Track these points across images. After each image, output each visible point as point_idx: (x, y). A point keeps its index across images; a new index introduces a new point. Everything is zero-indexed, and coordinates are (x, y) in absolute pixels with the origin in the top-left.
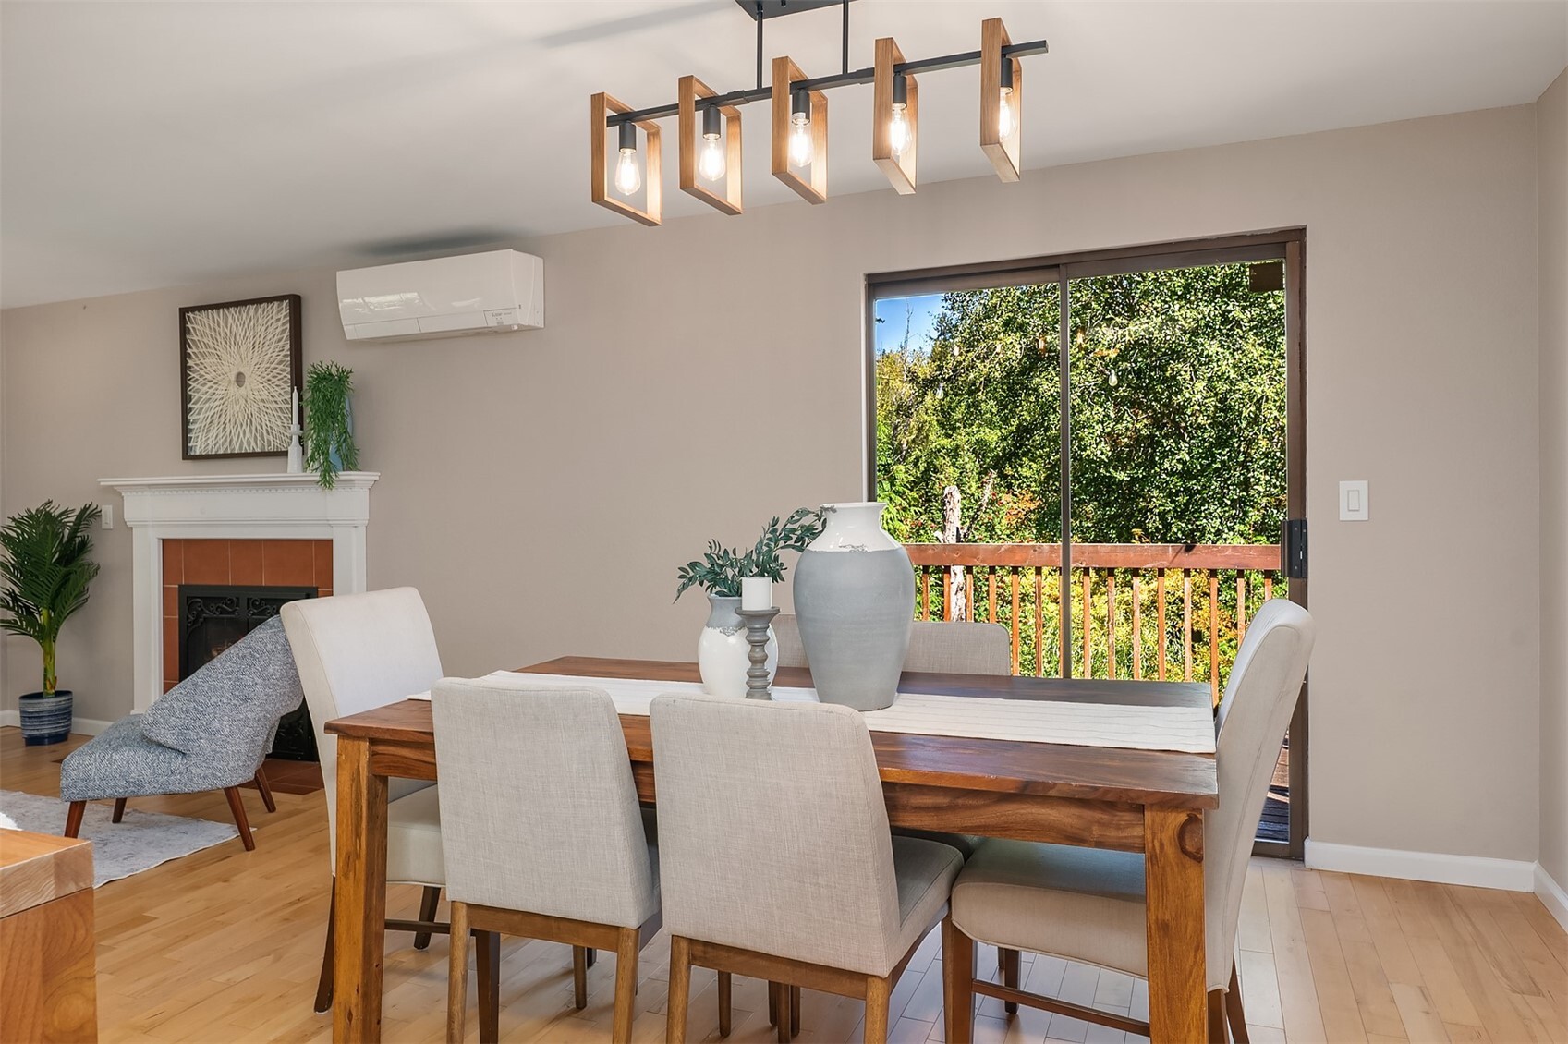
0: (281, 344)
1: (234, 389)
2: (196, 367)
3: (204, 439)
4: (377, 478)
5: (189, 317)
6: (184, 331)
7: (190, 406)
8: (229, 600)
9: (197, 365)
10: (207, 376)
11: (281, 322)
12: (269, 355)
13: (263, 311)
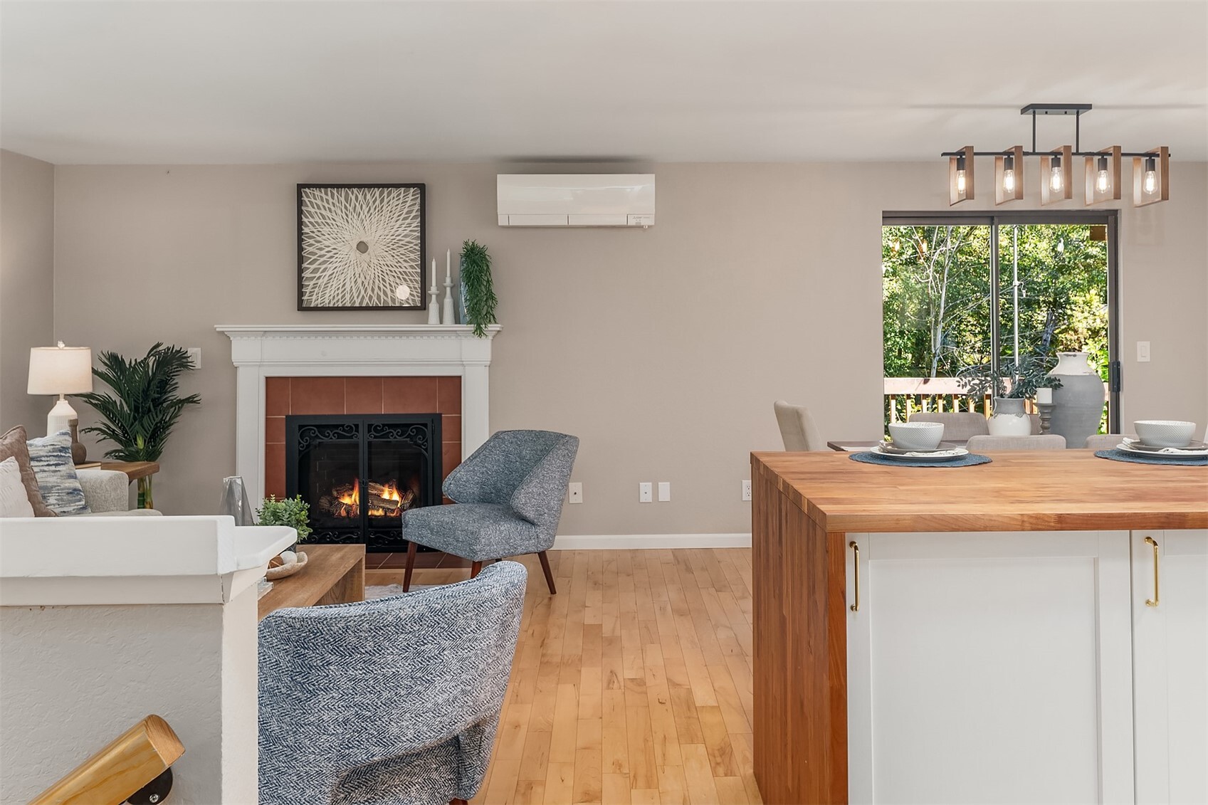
0: (408, 221)
1: (355, 255)
2: (312, 234)
3: (320, 295)
4: (498, 329)
5: (306, 192)
6: (300, 203)
7: (305, 265)
8: (347, 427)
9: (313, 232)
10: (324, 242)
11: (408, 204)
12: (395, 229)
13: (389, 194)
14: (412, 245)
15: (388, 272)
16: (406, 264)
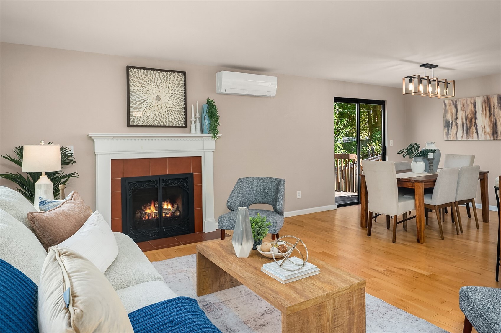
0: (179, 88)
1: (155, 102)
2: (134, 91)
3: (138, 120)
5: (131, 70)
6: (128, 75)
7: (131, 105)
8: (152, 181)
10: (140, 95)
11: (179, 80)
12: (173, 91)
13: (170, 75)
14: (180, 99)
15: (170, 110)
16: (178, 107)
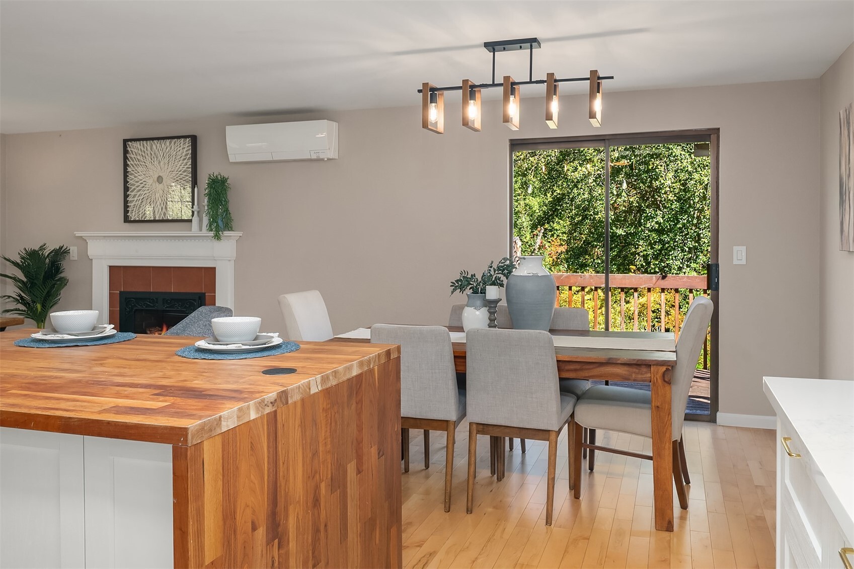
0: (185, 161)
1: (156, 184)
2: (132, 172)
3: (137, 212)
4: (241, 235)
5: (128, 144)
6: (126, 152)
7: (128, 193)
8: (152, 300)
9: (133, 171)
10: (139, 177)
11: (185, 150)
12: (178, 167)
13: (175, 143)
14: (187, 178)
15: (174, 196)
16: (184, 191)
